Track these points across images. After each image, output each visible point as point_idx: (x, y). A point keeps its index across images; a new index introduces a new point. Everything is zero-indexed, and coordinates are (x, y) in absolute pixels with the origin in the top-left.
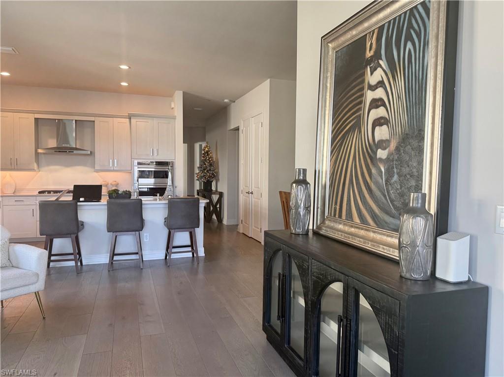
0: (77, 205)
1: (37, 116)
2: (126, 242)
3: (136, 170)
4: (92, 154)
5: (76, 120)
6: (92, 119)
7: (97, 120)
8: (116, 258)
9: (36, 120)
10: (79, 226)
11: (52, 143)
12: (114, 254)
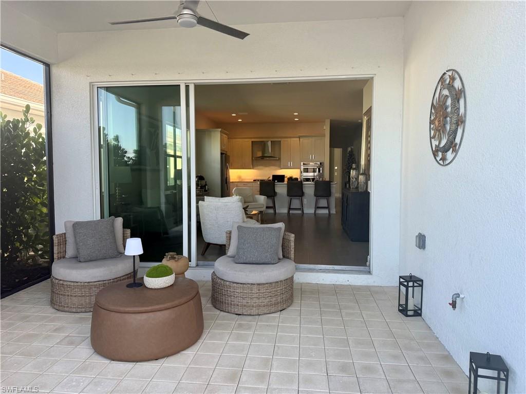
0: (274, 184)
1: (253, 140)
2: (296, 203)
3: (302, 167)
4: (280, 159)
5: (271, 141)
6: (279, 140)
7: (282, 140)
8: (291, 212)
9: (252, 142)
10: (275, 194)
11: (259, 154)
12: (290, 209)
